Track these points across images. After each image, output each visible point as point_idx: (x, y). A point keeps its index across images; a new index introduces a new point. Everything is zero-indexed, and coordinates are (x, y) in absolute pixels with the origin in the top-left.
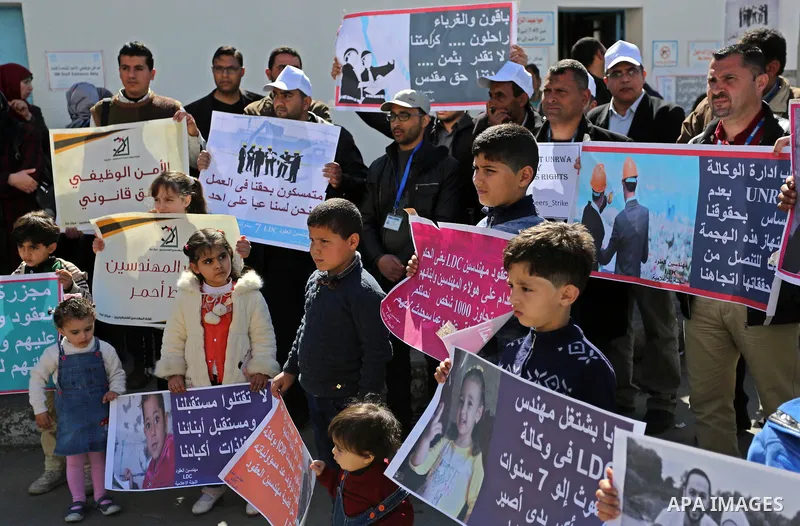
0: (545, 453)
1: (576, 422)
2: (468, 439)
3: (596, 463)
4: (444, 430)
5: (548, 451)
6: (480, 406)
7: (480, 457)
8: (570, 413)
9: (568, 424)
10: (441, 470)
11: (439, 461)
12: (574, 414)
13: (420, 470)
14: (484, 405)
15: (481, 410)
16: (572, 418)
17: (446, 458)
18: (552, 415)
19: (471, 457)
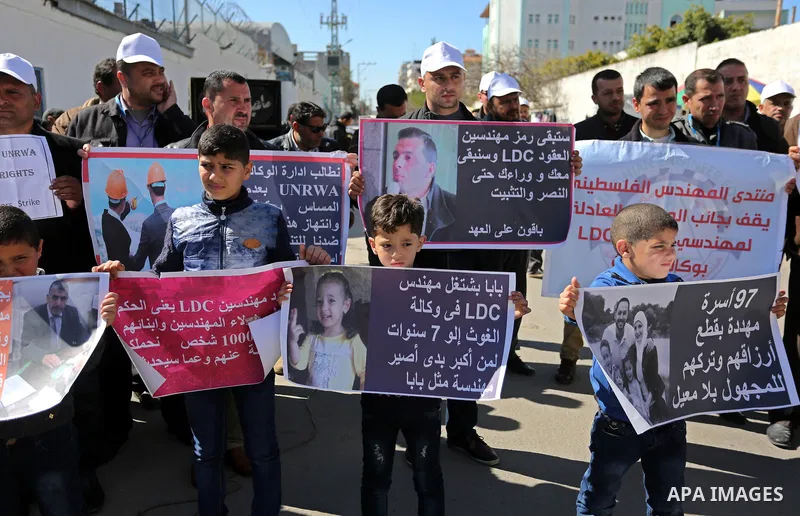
0: (436, 314)
1: (461, 286)
2: (338, 328)
3: (482, 309)
4: (305, 329)
5: (438, 312)
6: (346, 299)
7: (357, 338)
8: (455, 281)
9: (454, 289)
10: (319, 360)
11: (313, 354)
12: (458, 281)
13: (301, 366)
14: (351, 297)
15: (349, 302)
16: (457, 284)
17: (319, 349)
18: (438, 286)
19: (347, 341)
